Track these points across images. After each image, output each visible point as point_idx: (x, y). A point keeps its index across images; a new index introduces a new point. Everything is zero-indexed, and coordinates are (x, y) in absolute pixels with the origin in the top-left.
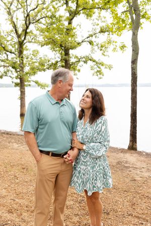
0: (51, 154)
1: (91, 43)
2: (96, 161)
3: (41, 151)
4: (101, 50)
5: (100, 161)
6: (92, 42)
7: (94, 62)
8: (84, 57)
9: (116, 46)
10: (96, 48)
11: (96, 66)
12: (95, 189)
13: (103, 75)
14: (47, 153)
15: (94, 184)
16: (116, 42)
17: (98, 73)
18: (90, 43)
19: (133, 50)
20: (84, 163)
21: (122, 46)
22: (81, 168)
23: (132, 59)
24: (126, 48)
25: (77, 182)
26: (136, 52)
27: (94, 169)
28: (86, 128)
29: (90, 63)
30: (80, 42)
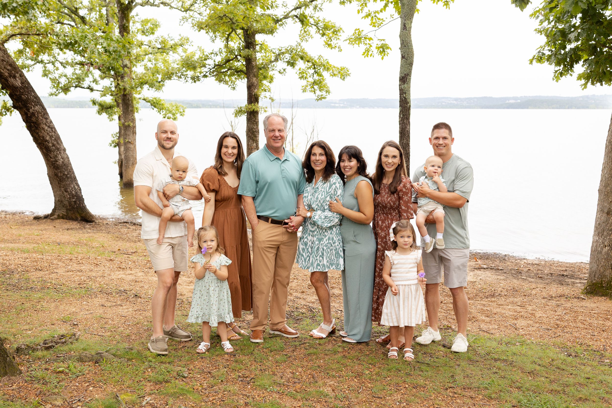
0: (270, 220)
1: (302, 19)
2: (326, 233)
3: (259, 217)
4: (323, 35)
5: (331, 233)
6: (305, 17)
7: (308, 61)
8: (287, 51)
9: (371, 46)
10: (313, 30)
11: (312, 71)
12: (319, 267)
13: (328, 92)
14: (265, 219)
15: (319, 262)
16: (370, 39)
17: (316, 87)
18: (302, 21)
19: (403, 57)
20: (311, 233)
21: (382, 47)
22: (308, 239)
23: (401, 73)
24: (389, 51)
25: (302, 255)
26: (408, 62)
27: (321, 243)
28: (318, 188)
29: (301, 64)
30: (280, 16)
